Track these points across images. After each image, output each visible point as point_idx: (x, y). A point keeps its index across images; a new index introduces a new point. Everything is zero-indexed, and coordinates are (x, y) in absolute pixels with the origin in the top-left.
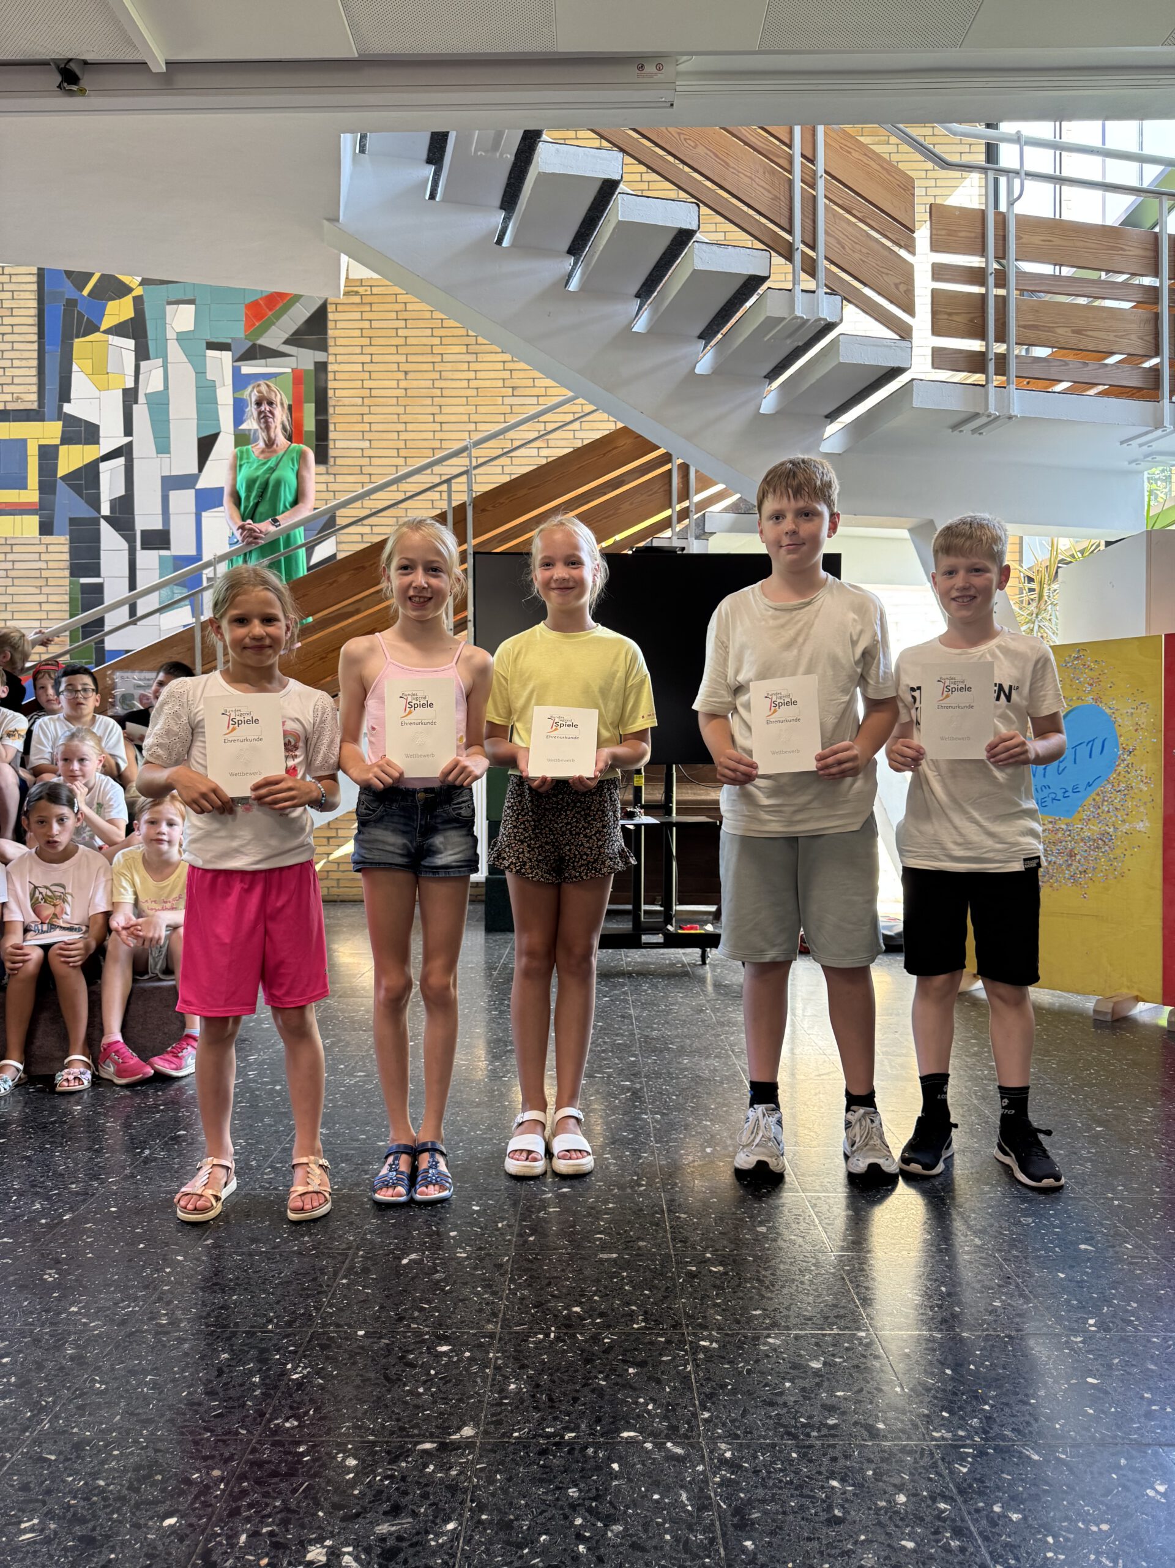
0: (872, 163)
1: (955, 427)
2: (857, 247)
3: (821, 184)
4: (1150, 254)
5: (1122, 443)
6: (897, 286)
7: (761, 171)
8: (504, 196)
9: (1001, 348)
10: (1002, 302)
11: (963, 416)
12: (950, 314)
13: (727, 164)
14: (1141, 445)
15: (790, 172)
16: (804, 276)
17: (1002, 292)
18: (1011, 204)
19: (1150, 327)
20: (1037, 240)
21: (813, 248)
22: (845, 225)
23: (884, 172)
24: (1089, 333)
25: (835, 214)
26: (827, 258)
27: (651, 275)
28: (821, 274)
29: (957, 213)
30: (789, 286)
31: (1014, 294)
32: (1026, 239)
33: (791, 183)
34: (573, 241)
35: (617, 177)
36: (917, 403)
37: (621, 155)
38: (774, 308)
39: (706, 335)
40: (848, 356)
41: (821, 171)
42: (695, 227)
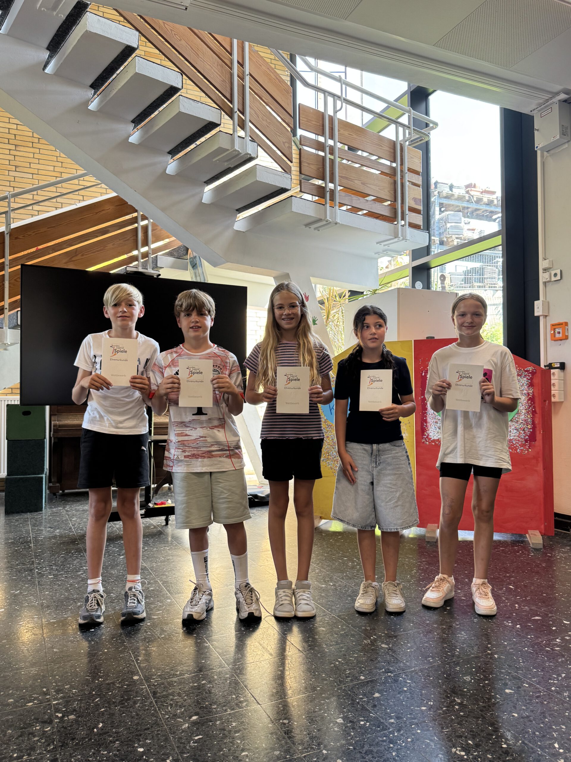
0: (272, 74)
1: (307, 225)
2: (265, 118)
3: (248, 78)
4: (392, 151)
5: (377, 243)
6: (284, 143)
7: (216, 64)
8: (51, 41)
9: (331, 186)
10: (332, 162)
11: (312, 220)
12: (309, 164)
13: (198, 55)
14: (384, 245)
15: (231, 68)
16: (239, 128)
17: (332, 157)
18: (335, 112)
19: (392, 187)
20: (346, 133)
21: (243, 113)
22: (259, 104)
23: (277, 80)
24: (368, 185)
25: (254, 98)
26: (250, 121)
27: (145, 110)
28: (248, 129)
29: (312, 111)
30: (232, 133)
31: (338, 160)
32: (342, 131)
33: (232, 75)
34: (96, 80)
35: (135, 46)
36: (294, 209)
37: (137, 33)
38: (223, 143)
39: (173, 152)
40: (261, 177)
41: (247, 72)
42: (180, 87)
